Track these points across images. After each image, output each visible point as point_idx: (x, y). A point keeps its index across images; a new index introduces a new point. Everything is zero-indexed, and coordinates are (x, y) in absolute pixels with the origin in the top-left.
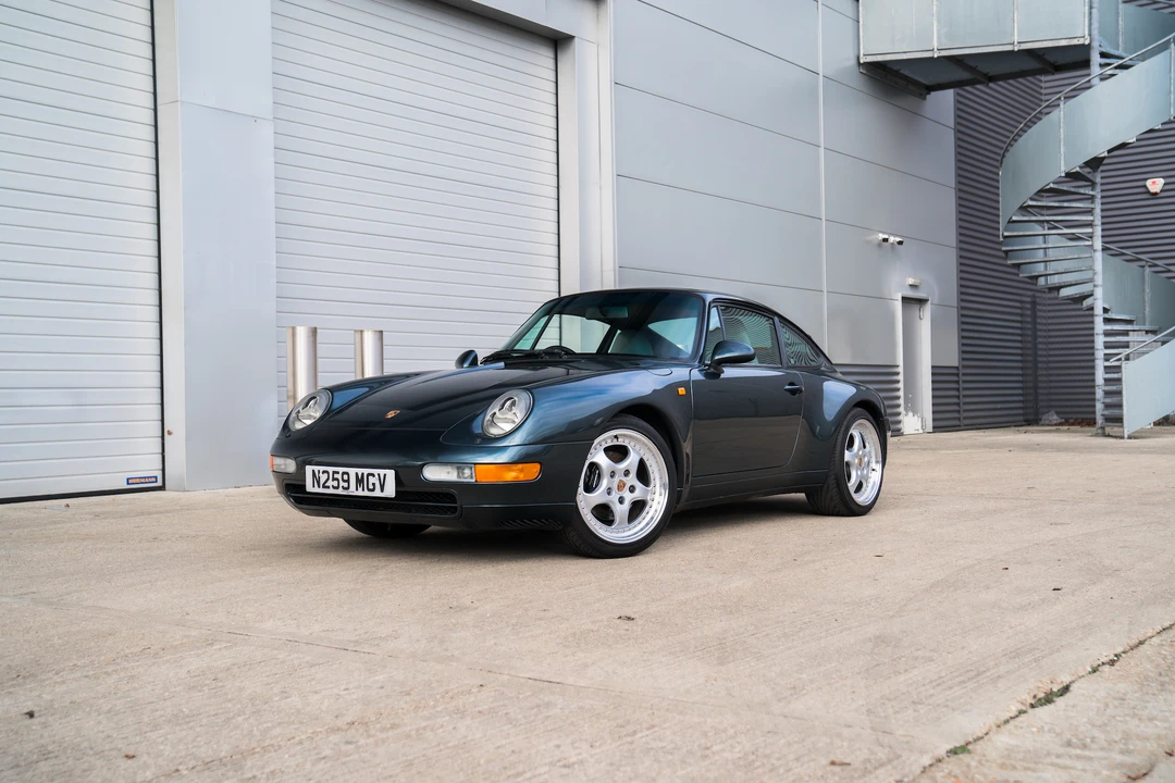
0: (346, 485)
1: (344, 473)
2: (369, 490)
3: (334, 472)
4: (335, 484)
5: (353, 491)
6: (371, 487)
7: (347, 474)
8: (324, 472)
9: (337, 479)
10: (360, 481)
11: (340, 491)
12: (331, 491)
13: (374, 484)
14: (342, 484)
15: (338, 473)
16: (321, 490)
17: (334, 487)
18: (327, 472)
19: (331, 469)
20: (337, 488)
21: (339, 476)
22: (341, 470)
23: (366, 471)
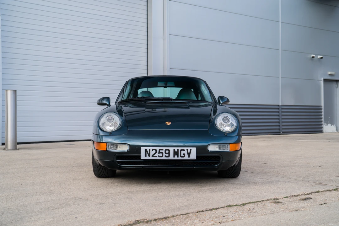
1: (166, 150)
2: (181, 156)
3: (160, 150)
4: (161, 155)
5: (172, 157)
7: (168, 150)
8: (153, 150)
9: (162, 153)
10: (176, 153)
11: (164, 158)
12: (158, 158)
13: (184, 154)
14: (164, 154)
15: (163, 150)
16: (151, 158)
18: (156, 150)
19: (158, 149)
21: (163, 152)
22: (164, 148)
23: (180, 148)
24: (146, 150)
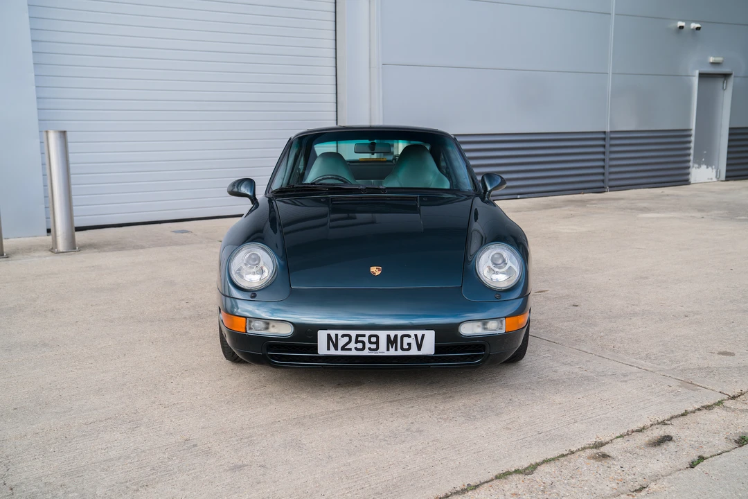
0: (374, 346)
1: (370, 336)
2: (402, 349)
3: (358, 336)
5: (383, 351)
6: (405, 346)
7: (377, 337)
8: (343, 336)
9: (363, 343)
10: (391, 342)
11: (366, 353)
12: (354, 353)
13: (409, 345)
14: (368, 346)
15: (364, 336)
16: (340, 352)
17: (356, 349)
18: (349, 336)
19: (353, 333)
20: (363, 349)
21: (366, 339)
22: (368, 333)
23: (400, 333)
24: (329, 336)
